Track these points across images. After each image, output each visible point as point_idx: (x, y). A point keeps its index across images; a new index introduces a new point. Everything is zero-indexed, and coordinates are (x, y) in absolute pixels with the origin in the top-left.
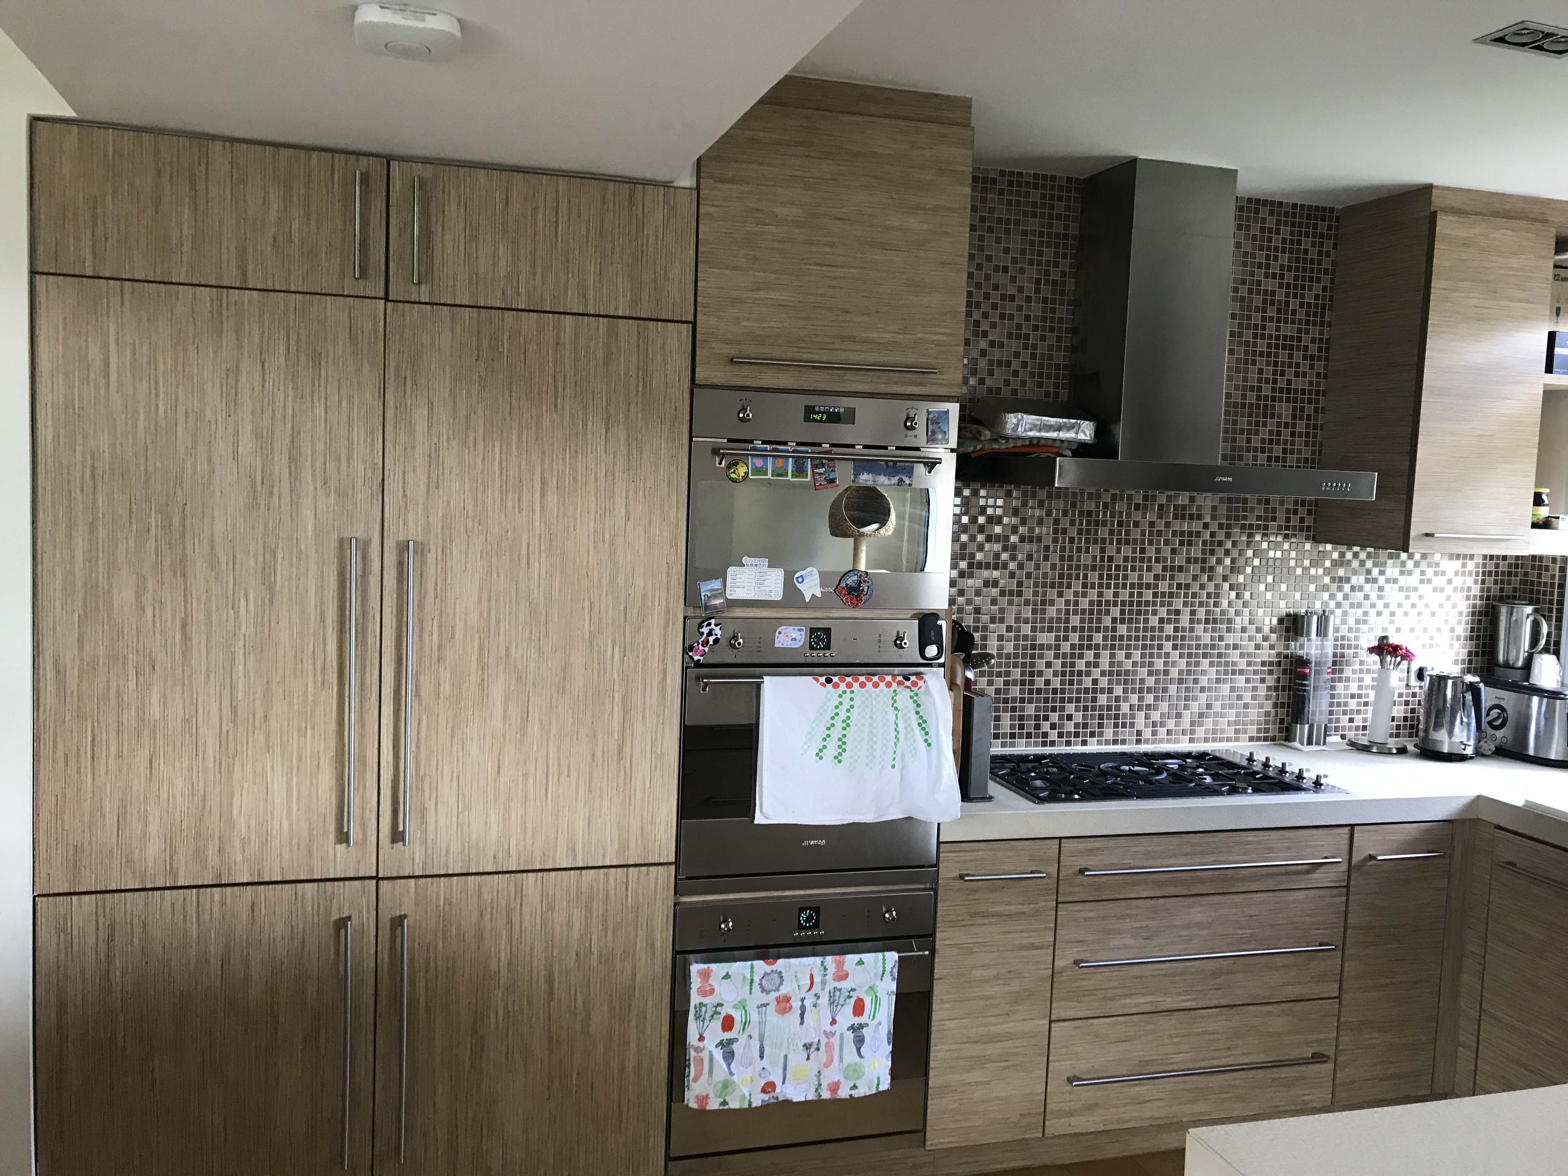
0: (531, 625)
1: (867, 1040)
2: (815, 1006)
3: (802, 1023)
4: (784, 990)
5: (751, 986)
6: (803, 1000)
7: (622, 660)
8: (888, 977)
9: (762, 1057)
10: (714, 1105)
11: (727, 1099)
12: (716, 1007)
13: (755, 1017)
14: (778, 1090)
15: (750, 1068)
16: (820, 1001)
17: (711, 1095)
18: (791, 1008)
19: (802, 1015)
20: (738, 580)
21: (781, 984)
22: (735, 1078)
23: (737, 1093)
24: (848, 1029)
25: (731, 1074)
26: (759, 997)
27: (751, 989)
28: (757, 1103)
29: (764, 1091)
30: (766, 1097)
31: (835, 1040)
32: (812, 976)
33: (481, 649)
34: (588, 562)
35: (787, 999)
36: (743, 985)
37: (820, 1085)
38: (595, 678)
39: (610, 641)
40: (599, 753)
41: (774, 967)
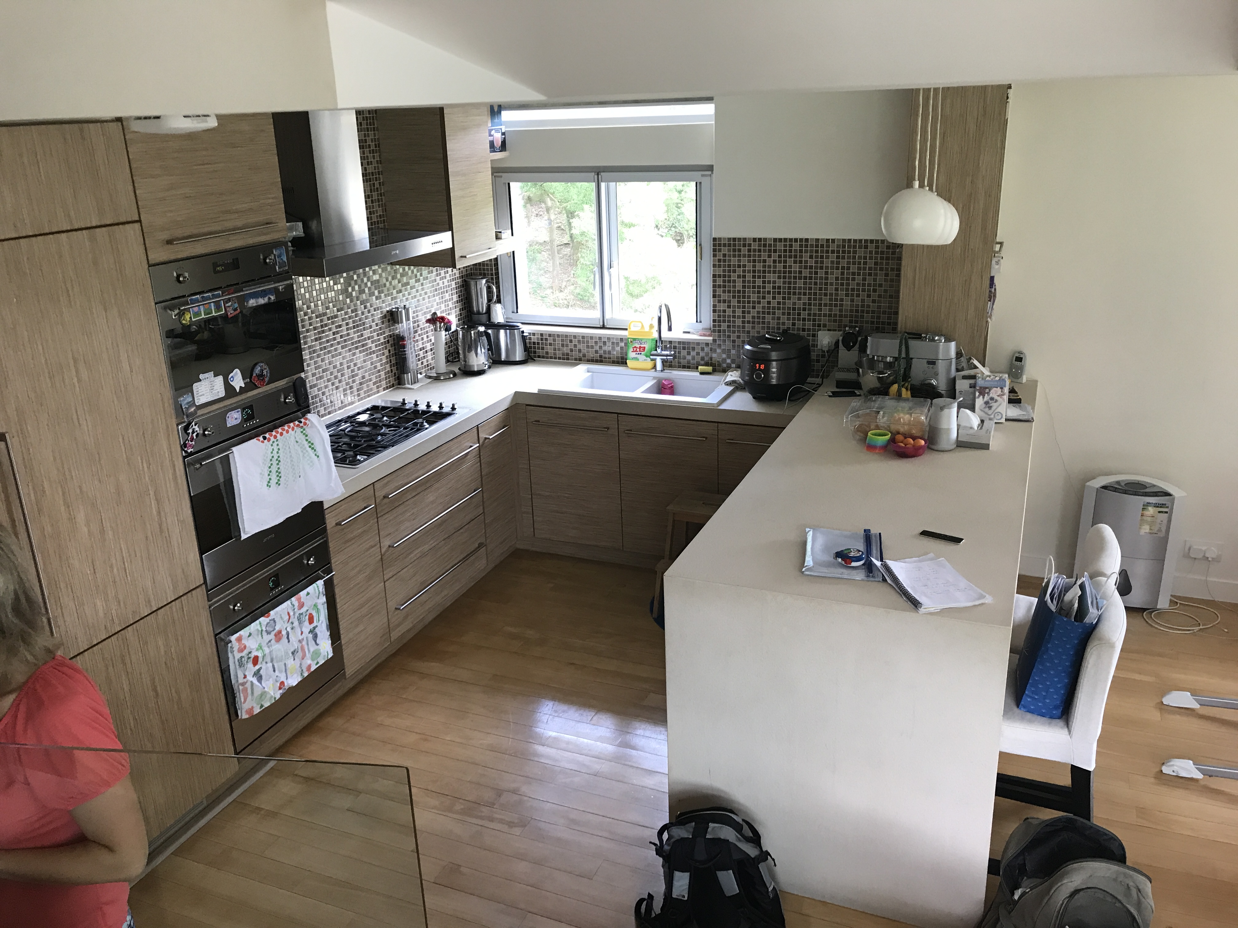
0: (91, 466)
1: (319, 634)
2: (292, 629)
3: (289, 642)
4: (277, 628)
5: (262, 634)
6: (286, 629)
7: (149, 468)
8: (321, 595)
9: (274, 671)
10: (257, 710)
11: (263, 703)
12: (248, 655)
13: (267, 651)
14: (286, 684)
15: (271, 679)
16: (294, 625)
17: (255, 705)
18: (282, 635)
19: (288, 638)
20: (200, 391)
21: (275, 625)
22: (266, 689)
23: (268, 696)
24: (309, 633)
25: (264, 688)
26: (267, 638)
27: (262, 636)
28: (278, 696)
29: (280, 689)
30: (281, 691)
31: (304, 643)
32: (289, 614)
33: (64, 494)
34: (115, 410)
35: (280, 632)
36: (258, 635)
37: (302, 670)
38: (137, 486)
39: (139, 458)
40: (149, 534)
41: (270, 618)
